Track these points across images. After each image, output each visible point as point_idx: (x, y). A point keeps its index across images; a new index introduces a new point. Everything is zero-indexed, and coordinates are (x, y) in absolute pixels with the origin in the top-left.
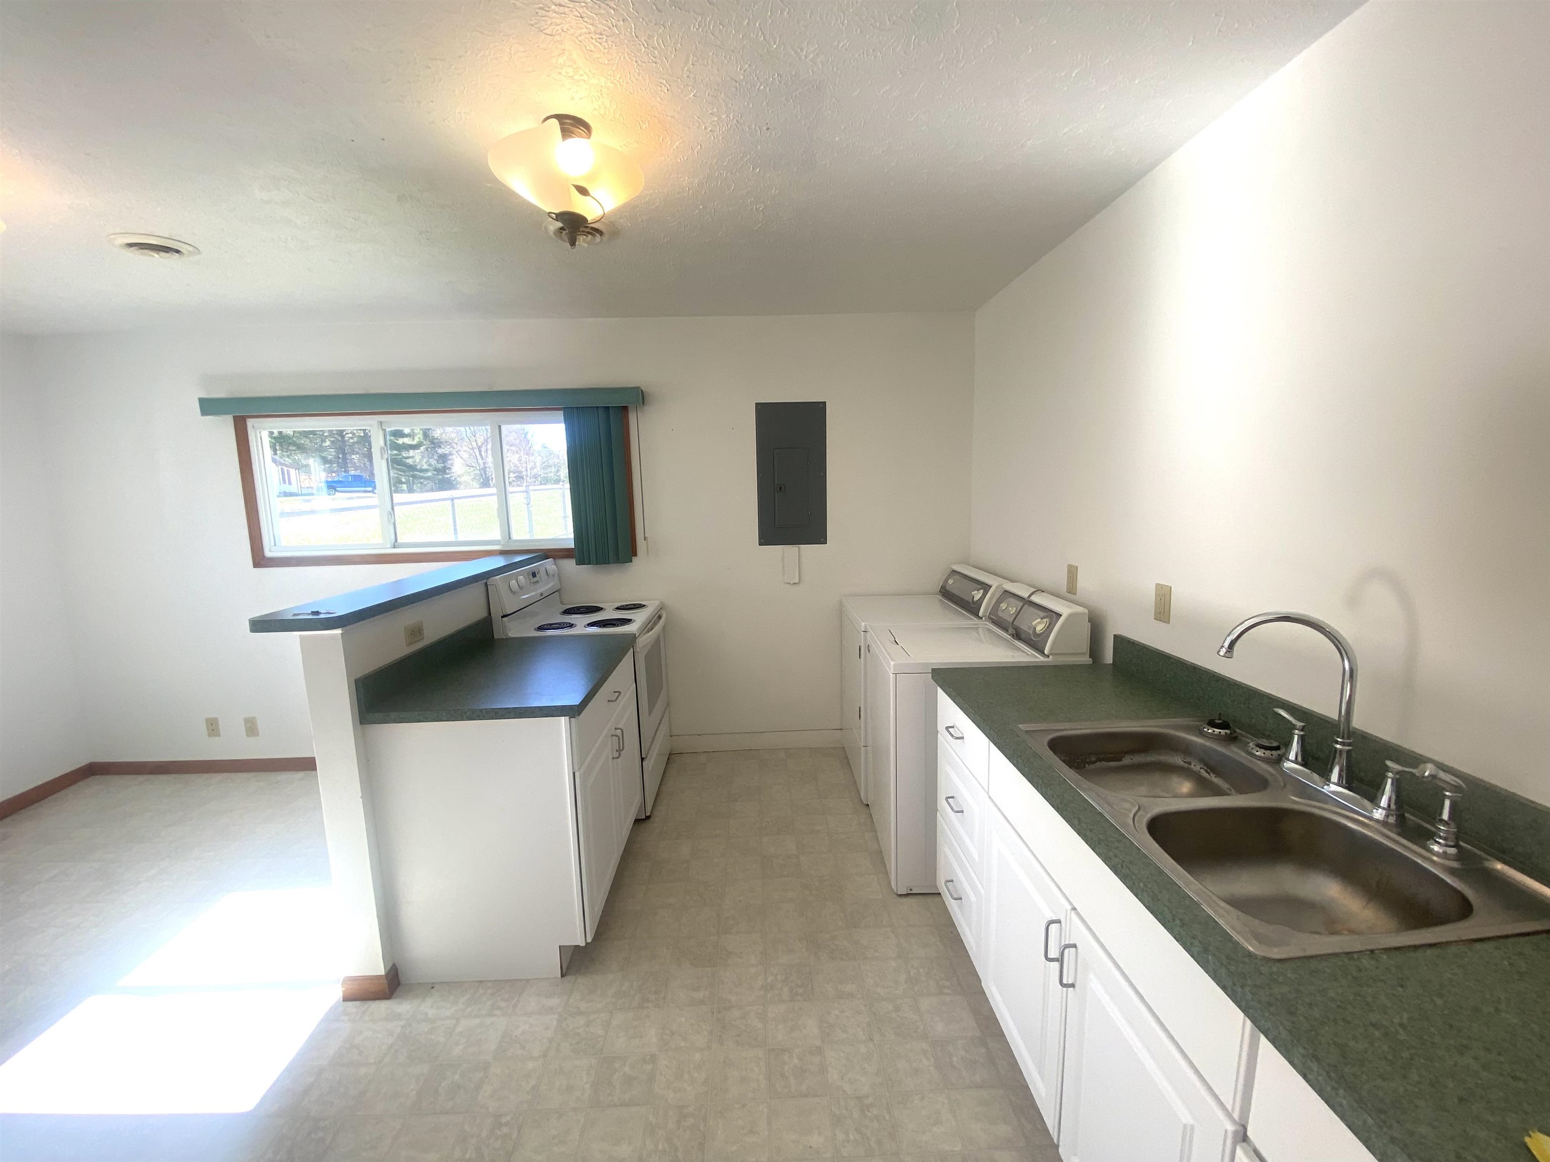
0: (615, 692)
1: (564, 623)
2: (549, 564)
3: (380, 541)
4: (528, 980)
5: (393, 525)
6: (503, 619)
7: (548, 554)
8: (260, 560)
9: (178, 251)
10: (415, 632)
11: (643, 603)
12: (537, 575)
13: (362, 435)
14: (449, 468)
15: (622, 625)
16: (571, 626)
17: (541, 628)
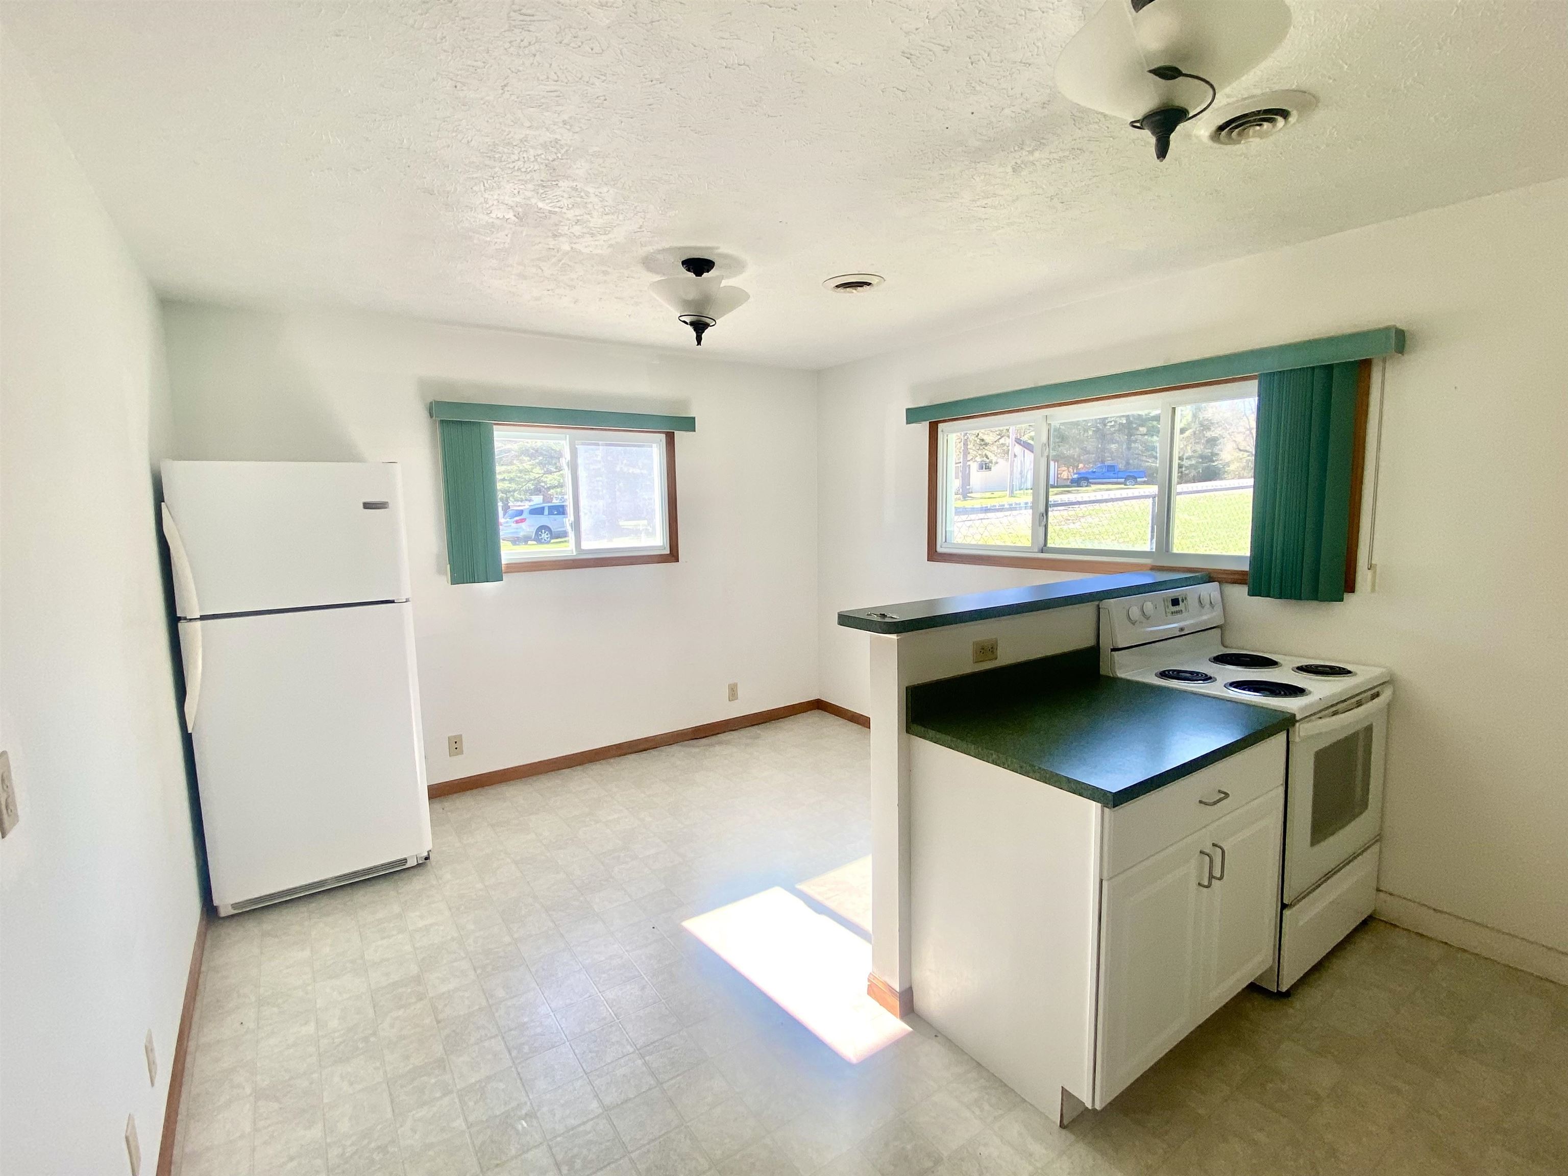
0: (1220, 791)
1: (1198, 673)
2: (1210, 590)
3: (1029, 544)
4: (1024, 1101)
5: (1044, 528)
6: (1113, 653)
7: (1215, 575)
8: (933, 555)
9: (869, 284)
10: (987, 650)
11: (1349, 668)
12: (1181, 603)
13: (1124, 422)
14: (1217, 454)
15: (1285, 695)
16: (1207, 678)
17: (1164, 675)
